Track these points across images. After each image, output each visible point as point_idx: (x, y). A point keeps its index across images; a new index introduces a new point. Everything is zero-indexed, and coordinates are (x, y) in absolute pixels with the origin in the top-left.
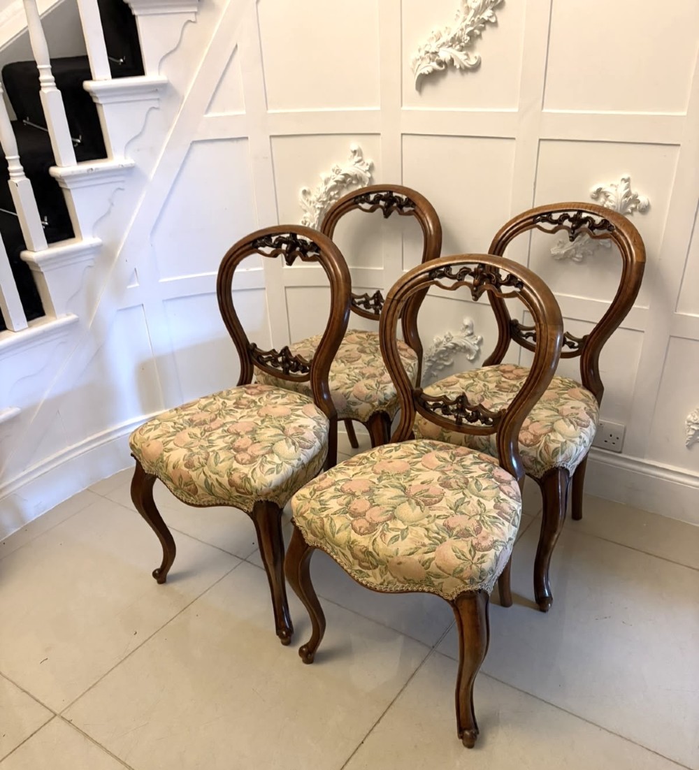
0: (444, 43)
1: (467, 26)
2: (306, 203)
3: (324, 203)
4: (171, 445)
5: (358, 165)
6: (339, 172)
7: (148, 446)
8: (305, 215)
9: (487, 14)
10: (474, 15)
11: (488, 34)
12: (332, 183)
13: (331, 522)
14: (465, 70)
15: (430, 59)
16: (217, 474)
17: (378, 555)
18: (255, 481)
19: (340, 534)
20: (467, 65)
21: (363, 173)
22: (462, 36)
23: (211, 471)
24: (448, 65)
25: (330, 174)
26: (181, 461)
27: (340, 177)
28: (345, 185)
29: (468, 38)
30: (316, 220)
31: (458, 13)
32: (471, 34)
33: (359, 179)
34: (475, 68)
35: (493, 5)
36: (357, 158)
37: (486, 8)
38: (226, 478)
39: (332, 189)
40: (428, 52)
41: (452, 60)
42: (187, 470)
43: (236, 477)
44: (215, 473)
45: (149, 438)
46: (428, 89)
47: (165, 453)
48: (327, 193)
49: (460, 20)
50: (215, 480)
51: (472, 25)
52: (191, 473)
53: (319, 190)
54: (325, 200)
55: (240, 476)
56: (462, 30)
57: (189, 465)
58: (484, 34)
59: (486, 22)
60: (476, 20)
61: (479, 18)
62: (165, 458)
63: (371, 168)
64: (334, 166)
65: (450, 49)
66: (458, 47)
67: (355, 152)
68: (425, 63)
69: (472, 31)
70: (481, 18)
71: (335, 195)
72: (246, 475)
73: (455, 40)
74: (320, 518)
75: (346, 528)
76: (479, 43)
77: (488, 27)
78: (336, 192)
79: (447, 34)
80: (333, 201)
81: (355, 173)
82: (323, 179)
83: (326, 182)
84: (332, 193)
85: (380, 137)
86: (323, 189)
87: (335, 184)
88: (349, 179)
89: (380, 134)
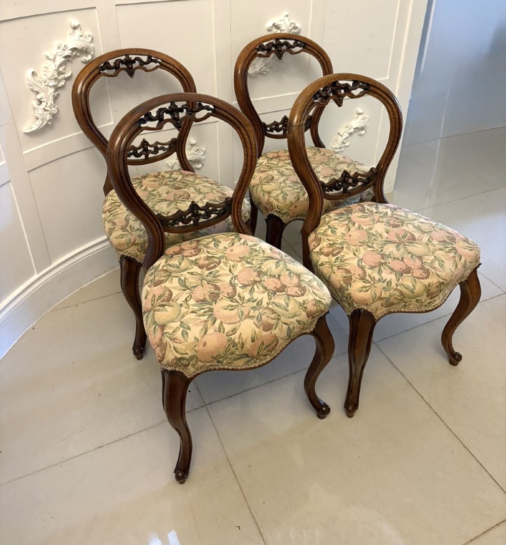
2: (38, 84)
3: (56, 79)
4: (228, 328)
5: (81, 38)
6: (67, 48)
7: (205, 344)
8: (38, 97)
12: (60, 60)
13: (403, 286)
16: (295, 315)
17: (446, 280)
18: (324, 299)
19: (417, 288)
21: (87, 44)
23: (289, 318)
25: (56, 51)
26: (257, 330)
27: (67, 52)
28: (70, 59)
30: (51, 98)
33: (84, 51)
36: (78, 32)
38: (304, 314)
39: (60, 65)
42: (269, 332)
43: (311, 307)
44: (293, 317)
45: (196, 339)
47: (233, 337)
48: (57, 70)
50: (296, 323)
52: (274, 332)
53: (48, 69)
54: (56, 76)
55: (313, 304)
57: (268, 327)
62: (237, 341)
63: (93, 39)
67: (75, 28)
71: (63, 69)
72: (316, 300)
74: (395, 289)
75: (415, 282)
78: (63, 67)
80: (62, 76)
81: (83, 46)
82: (51, 57)
83: (54, 60)
84: (61, 69)
85: (96, 10)
86: (52, 67)
87: (63, 59)
88: (75, 52)
89: (95, 8)
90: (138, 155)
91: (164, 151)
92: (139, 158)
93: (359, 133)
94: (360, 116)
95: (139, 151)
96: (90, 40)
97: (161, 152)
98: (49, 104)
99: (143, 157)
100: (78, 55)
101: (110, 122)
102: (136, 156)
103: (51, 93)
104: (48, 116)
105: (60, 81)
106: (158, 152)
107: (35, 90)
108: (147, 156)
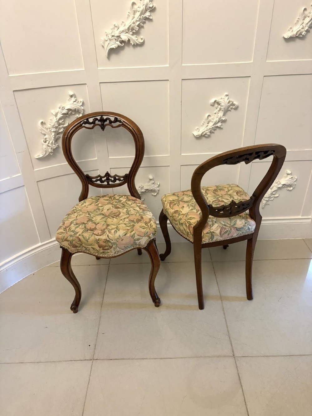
0: (123, 31)
1: (137, 21)
2: (45, 130)
5: (75, 103)
6: (64, 108)
8: (45, 137)
9: (147, 14)
10: (140, 15)
11: (147, 25)
12: (60, 116)
14: (136, 45)
15: (116, 40)
20: (137, 42)
21: (79, 107)
22: (134, 27)
24: (127, 43)
25: (58, 110)
27: (65, 111)
28: (68, 116)
29: (138, 28)
30: (53, 139)
31: (129, 14)
32: (139, 26)
33: (76, 111)
34: (142, 45)
35: (151, 9)
36: (73, 99)
37: (147, 11)
39: (60, 119)
40: (113, 36)
41: (129, 40)
46: (113, 57)
48: (58, 122)
49: (131, 17)
51: (139, 21)
53: (52, 121)
54: (57, 126)
56: (134, 23)
58: (145, 26)
59: (147, 19)
60: (141, 17)
61: (143, 17)
63: (83, 104)
64: (59, 105)
65: (127, 34)
66: (131, 33)
67: (71, 96)
68: (112, 42)
69: (139, 24)
70: (144, 17)
71: (62, 122)
73: (130, 29)
76: (142, 31)
77: (147, 22)
78: (63, 120)
79: (123, 25)
80: (61, 126)
81: (75, 108)
82: (54, 114)
83: (56, 115)
84: (61, 122)
85: (86, 86)
86: (55, 120)
87: (62, 115)
88: (70, 112)
89: (86, 84)
90: (102, 182)
91: (119, 181)
92: (103, 184)
93: (287, 189)
94: (288, 176)
95: (103, 179)
96: (81, 104)
97: (117, 182)
98: (51, 142)
99: (106, 183)
100: (73, 113)
101: (95, 157)
102: (100, 182)
103: (53, 136)
104: (50, 149)
105: (60, 129)
106: (116, 181)
107: (43, 133)
108: (108, 183)
